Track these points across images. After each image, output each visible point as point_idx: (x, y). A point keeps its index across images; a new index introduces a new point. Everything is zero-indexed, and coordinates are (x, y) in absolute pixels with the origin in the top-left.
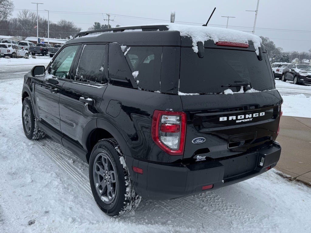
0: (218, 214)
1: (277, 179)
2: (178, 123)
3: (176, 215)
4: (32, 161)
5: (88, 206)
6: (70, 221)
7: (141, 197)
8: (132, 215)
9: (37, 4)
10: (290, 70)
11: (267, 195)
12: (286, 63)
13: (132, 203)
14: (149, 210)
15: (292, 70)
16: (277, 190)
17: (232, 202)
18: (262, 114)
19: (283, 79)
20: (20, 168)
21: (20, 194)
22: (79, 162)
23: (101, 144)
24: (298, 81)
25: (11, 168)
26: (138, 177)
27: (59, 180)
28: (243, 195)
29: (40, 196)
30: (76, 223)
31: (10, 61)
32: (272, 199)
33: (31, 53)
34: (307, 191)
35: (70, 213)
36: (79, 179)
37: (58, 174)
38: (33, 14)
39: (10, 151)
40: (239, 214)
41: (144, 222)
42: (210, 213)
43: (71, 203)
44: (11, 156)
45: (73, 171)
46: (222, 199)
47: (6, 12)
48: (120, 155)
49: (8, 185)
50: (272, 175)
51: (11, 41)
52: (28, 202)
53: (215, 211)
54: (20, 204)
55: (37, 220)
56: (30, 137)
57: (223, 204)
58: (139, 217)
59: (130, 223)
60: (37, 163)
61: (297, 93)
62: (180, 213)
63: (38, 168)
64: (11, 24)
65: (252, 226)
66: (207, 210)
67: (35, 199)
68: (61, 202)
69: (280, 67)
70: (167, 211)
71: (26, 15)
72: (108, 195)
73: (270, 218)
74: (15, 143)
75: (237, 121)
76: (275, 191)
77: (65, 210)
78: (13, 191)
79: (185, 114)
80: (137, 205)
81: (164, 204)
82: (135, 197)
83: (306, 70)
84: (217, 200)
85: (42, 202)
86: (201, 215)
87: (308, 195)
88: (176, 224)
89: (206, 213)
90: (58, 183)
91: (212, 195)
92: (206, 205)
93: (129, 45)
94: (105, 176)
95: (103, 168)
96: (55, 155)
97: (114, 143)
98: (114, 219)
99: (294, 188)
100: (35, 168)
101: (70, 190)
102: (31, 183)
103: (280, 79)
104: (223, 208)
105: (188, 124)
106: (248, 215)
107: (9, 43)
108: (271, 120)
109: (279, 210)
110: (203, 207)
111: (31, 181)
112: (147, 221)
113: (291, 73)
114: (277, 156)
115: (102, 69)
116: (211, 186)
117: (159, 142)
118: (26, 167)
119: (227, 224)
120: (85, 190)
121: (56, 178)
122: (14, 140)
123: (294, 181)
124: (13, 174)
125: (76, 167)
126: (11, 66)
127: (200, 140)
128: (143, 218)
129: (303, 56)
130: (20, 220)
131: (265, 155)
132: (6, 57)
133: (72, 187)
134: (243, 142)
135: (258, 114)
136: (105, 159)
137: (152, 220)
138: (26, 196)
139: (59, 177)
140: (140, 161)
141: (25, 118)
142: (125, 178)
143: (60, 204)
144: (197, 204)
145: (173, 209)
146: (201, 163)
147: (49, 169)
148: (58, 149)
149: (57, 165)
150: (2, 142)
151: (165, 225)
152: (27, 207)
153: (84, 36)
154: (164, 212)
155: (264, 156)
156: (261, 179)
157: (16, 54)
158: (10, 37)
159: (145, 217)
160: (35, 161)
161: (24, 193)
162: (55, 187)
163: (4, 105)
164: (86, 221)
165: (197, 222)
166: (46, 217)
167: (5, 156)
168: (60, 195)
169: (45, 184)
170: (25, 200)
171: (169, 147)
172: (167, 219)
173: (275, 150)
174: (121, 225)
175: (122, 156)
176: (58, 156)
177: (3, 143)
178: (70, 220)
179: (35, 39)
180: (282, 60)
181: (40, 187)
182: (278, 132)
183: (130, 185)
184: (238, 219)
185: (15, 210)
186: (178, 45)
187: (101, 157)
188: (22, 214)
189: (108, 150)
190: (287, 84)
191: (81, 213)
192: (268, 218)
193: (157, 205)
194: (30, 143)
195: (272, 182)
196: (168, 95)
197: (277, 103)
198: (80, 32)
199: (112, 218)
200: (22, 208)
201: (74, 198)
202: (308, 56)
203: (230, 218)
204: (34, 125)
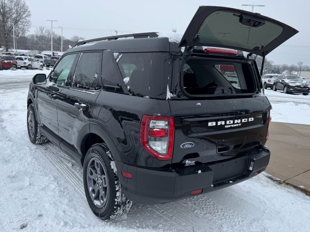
0: (209, 217)
1: (268, 182)
2: (167, 127)
3: (167, 218)
4: (33, 164)
5: (82, 209)
6: (62, 225)
7: (132, 202)
8: (124, 219)
9: (52, 21)
10: (281, 81)
11: (257, 197)
12: (276, 74)
13: (123, 207)
14: (142, 214)
15: (282, 80)
16: (266, 193)
17: (223, 206)
18: (251, 119)
19: (274, 89)
20: (20, 171)
21: (17, 197)
22: (77, 166)
23: (94, 148)
24: (288, 91)
25: (12, 171)
26: (127, 182)
27: (56, 183)
28: (234, 198)
29: (36, 199)
30: (68, 227)
31: (26, 72)
32: (262, 202)
33: (45, 65)
34: (296, 194)
35: (63, 217)
36: (76, 182)
37: (56, 177)
38: (49, 30)
39: (13, 155)
40: (230, 217)
41: (135, 226)
42: (201, 216)
43: (65, 207)
44: (14, 160)
45: (71, 175)
46: (214, 202)
47: (24, 29)
48: (111, 160)
49: (6, 188)
50: (262, 178)
51: (28, 54)
52: (23, 206)
53: (207, 214)
54: (15, 208)
55: (29, 224)
56: (34, 141)
57: (215, 207)
58: (131, 220)
59: (121, 228)
60: (37, 166)
61: (286, 101)
62: (172, 217)
63: (37, 171)
64: (29, 39)
65: (242, 230)
66: (198, 213)
67: (31, 202)
68: (56, 205)
69: (272, 78)
70: (159, 215)
71: (42, 32)
72: (100, 198)
73: (260, 221)
74: (20, 147)
75: (226, 127)
76: (265, 194)
77: (59, 213)
78: (11, 194)
79: (173, 119)
80: (128, 210)
81: (156, 207)
82: (126, 202)
83: (295, 81)
84: (208, 203)
85: (37, 205)
86: (192, 219)
87: (297, 198)
88: (167, 228)
89: (198, 216)
90: (55, 186)
91: (204, 198)
92: (197, 208)
93: (121, 52)
94: (98, 180)
95: (96, 173)
96: (55, 159)
97: (106, 148)
98: (106, 223)
99: (283, 191)
100: (35, 171)
101: (65, 193)
102: (29, 186)
103: (272, 89)
104: (214, 211)
105: (176, 129)
106: (238, 219)
107: (26, 56)
108: (259, 126)
109: (269, 214)
110: (195, 210)
111: (29, 184)
112: (138, 224)
113: (281, 83)
114: (266, 160)
115: (96, 76)
116: (200, 191)
117: (148, 146)
118: (26, 170)
119: (218, 228)
120: (80, 194)
121: (54, 181)
122: (18, 144)
123: (283, 185)
124: (12, 178)
125: (74, 171)
126: (26, 77)
127: (189, 145)
128: (135, 222)
129: (292, 69)
130: (12, 223)
131: (254, 159)
132: (23, 68)
133: (68, 190)
134: (232, 147)
135: (247, 119)
136: (97, 164)
137: (144, 224)
138: (22, 199)
139: (57, 181)
140: (129, 166)
141: (30, 124)
142: (116, 182)
143: (54, 207)
144: (189, 207)
145: (166, 212)
146: (190, 167)
147: (48, 172)
148: (59, 153)
149: (56, 168)
150: (6, 147)
151: (156, 229)
152: (22, 210)
153: (82, 45)
154: (156, 215)
155: (253, 161)
156: (252, 182)
157: (31, 66)
158: (27, 51)
159: (137, 221)
160: (36, 165)
161: (20, 196)
162: (51, 191)
163: (14, 112)
164: (77, 224)
165: (187, 225)
166: (39, 221)
167: (8, 159)
168: (55, 199)
169: (42, 187)
170: (20, 204)
171: (157, 152)
172: (158, 223)
173: (264, 154)
174: (112, 229)
175: (113, 161)
176: (58, 160)
177: (8, 147)
178: (62, 223)
179: (50, 53)
180: (273, 72)
181: (37, 190)
182: (267, 137)
183: (121, 190)
184: (228, 222)
185: (10, 213)
186: (167, 51)
187: (93, 161)
188: (16, 217)
189: (100, 154)
190: (278, 93)
191: (74, 217)
192: (258, 221)
193: (149, 209)
194: (34, 147)
195: (262, 185)
196: (156, 100)
197: (267, 109)
198: (79, 41)
199: (103, 222)
200: (17, 212)
201: (68, 201)
202: (297, 68)
203: (220, 221)
204: (37, 130)
